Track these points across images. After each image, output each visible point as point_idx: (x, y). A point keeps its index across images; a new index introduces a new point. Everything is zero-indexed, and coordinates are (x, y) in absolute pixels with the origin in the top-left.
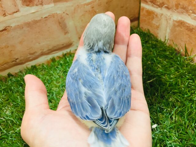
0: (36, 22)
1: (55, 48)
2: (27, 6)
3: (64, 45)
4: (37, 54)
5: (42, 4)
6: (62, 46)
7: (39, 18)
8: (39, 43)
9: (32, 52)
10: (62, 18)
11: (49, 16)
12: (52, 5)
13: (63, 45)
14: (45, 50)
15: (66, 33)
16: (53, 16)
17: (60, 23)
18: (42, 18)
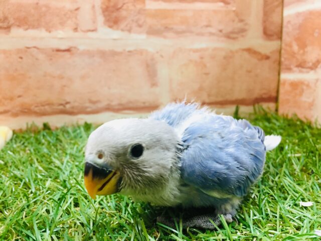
0: (114, 54)
1: (131, 105)
2: (110, 27)
3: (147, 104)
4: (100, 105)
5: (130, 31)
6: (142, 105)
7: (119, 50)
8: (109, 88)
9: (94, 99)
10: (153, 59)
11: (135, 50)
12: (144, 36)
13: (144, 103)
14: (115, 103)
15: (154, 85)
16: (141, 52)
17: (148, 66)
18: (125, 50)
